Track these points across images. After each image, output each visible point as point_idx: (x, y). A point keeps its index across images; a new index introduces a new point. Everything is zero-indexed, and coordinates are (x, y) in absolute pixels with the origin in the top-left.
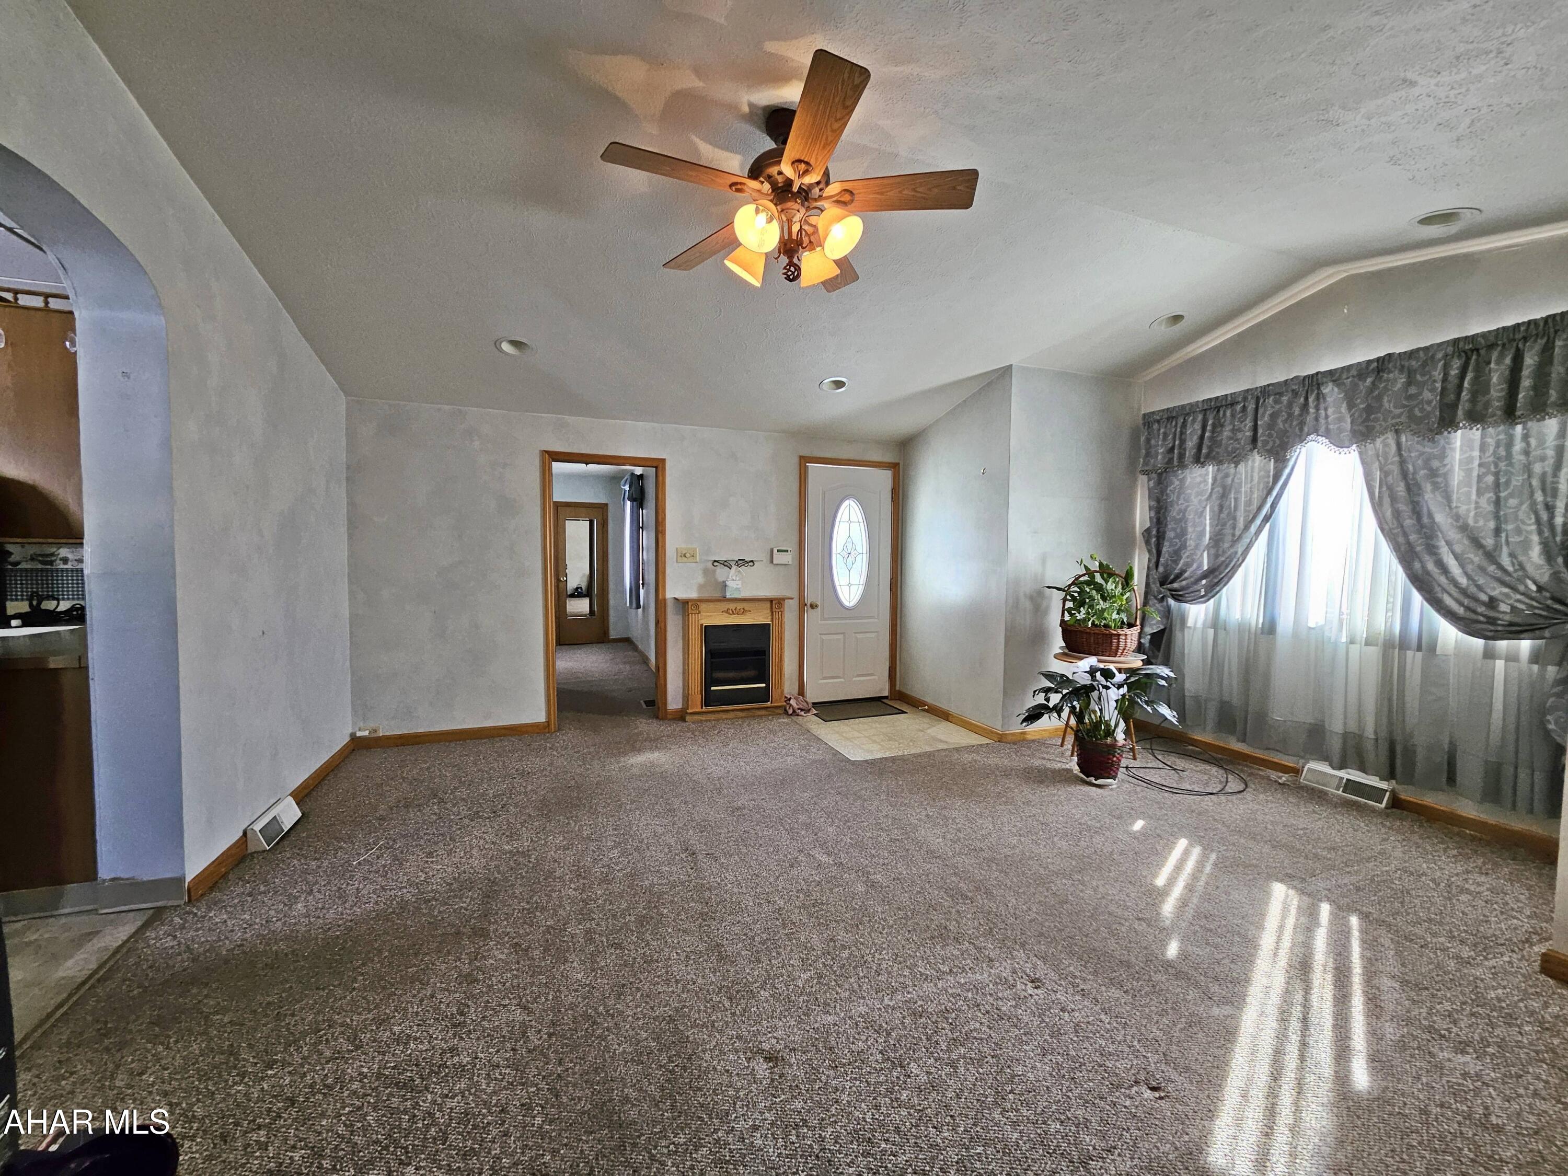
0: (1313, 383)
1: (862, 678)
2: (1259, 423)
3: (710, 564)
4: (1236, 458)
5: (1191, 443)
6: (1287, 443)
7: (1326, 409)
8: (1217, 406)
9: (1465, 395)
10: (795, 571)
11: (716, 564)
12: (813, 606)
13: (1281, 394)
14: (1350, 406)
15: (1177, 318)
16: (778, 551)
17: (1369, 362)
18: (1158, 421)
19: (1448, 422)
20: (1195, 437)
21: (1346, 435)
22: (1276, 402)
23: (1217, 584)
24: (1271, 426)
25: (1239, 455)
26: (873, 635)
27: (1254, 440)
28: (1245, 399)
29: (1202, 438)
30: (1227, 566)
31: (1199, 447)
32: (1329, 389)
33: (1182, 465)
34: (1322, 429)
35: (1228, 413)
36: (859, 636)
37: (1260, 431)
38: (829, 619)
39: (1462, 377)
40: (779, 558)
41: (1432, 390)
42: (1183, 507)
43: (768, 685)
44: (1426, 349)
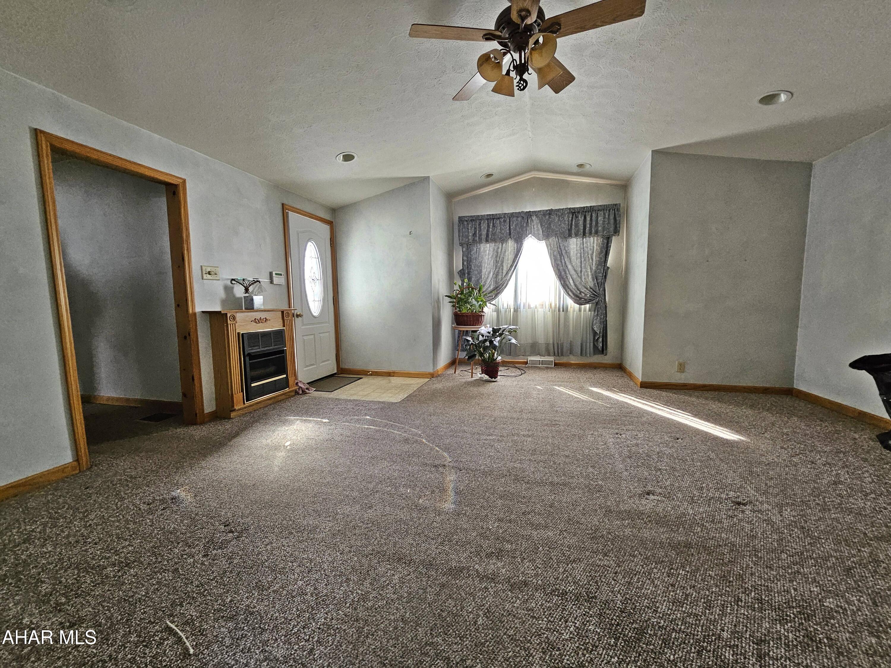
0: (529, 214)
1: (325, 363)
2: (511, 227)
3: (229, 282)
4: (503, 241)
5: (484, 233)
6: (521, 237)
7: (534, 226)
8: (492, 218)
9: (573, 227)
10: (285, 290)
11: (233, 282)
12: (298, 316)
13: (518, 217)
14: (541, 225)
15: (489, 175)
16: (276, 274)
17: (547, 210)
18: (467, 221)
19: (570, 235)
20: (486, 230)
21: (541, 235)
22: (517, 220)
23: (499, 293)
24: (515, 229)
25: (504, 239)
26: (327, 334)
27: (510, 234)
28: (504, 217)
29: (488, 231)
30: (503, 285)
31: (487, 235)
32: (534, 218)
33: (480, 242)
34: (533, 232)
35: (498, 222)
36: (321, 335)
37: (512, 231)
38: (307, 325)
39: (572, 220)
40: (276, 280)
41: (565, 224)
42: (480, 261)
43: (287, 375)
44: (563, 209)
